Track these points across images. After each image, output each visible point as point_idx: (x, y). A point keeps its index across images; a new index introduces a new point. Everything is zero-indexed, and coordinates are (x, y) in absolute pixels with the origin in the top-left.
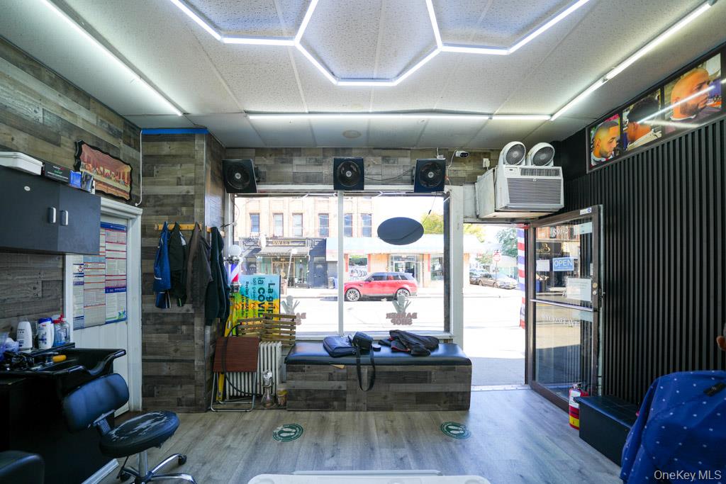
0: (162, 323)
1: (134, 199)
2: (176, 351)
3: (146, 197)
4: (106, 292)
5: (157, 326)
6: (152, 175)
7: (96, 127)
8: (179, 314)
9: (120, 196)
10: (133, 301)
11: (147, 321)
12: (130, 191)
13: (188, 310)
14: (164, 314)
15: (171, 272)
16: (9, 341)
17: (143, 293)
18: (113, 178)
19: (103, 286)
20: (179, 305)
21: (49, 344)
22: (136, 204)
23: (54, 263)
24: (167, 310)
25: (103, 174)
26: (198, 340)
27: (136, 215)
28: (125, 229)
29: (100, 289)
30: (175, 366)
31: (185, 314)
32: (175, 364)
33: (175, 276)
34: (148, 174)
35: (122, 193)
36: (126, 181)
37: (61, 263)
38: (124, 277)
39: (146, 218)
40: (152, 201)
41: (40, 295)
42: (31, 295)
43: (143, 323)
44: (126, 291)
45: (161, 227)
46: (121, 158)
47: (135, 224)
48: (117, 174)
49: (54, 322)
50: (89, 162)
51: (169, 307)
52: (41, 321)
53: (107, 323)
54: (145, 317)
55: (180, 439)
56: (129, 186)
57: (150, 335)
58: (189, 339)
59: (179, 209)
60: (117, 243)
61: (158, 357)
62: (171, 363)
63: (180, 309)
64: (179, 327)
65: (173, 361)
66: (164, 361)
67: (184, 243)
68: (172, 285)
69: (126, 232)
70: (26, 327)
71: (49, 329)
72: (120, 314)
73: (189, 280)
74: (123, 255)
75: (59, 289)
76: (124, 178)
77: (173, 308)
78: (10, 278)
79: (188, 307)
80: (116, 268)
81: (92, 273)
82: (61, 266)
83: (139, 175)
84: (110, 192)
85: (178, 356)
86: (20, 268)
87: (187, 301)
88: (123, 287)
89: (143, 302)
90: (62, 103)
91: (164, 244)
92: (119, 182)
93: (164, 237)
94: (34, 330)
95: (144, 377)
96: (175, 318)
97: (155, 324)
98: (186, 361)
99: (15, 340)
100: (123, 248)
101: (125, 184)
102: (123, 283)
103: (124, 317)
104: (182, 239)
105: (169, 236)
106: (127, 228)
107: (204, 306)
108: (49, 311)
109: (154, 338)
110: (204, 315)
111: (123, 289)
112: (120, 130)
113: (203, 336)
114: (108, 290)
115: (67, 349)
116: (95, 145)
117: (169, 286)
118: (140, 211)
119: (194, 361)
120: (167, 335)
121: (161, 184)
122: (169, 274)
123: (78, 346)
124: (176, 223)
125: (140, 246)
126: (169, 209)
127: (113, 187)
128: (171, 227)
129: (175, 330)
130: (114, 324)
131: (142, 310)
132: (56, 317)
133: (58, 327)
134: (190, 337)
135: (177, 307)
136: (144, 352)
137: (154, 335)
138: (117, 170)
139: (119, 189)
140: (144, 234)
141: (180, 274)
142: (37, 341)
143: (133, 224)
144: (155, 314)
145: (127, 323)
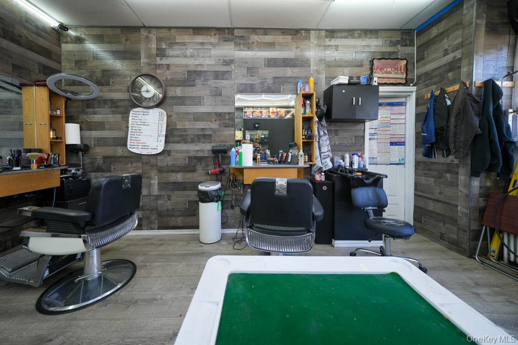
0: (429, 170)
1: (409, 82)
2: (441, 193)
3: (419, 77)
4: (391, 145)
5: (426, 172)
6: (423, 59)
7: (382, 46)
8: (444, 163)
9: (398, 82)
10: (409, 152)
11: (419, 167)
12: (406, 77)
13: (453, 161)
14: (431, 163)
15: (436, 129)
16: (341, 161)
17: (417, 147)
18: (393, 72)
19: (389, 141)
20: (443, 156)
21: (355, 166)
22: (411, 85)
23: (360, 126)
24: (433, 160)
25: (386, 73)
26: (461, 188)
27: (412, 92)
28: (404, 104)
29: (387, 143)
30: (439, 205)
31: (450, 163)
32: (440, 203)
33: (439, 132)
34: (421, 58)
35: (399, 80)
36: (403, 71)
37: (363, 127)
38: (404, 136)
39: (419, 92)
40: (423, 78)
41: (354, 143)
42: (350, 142)
43: (416, 168)
44: (404, 145)
45: (429, 95)
46: (399, 57)
47: (411, 99)
48: (396, 69)
49: (359, 156)
50: (377, 69)
51: (435, 157)
52: (353, 155)
53: (391, 164)
54: (417, 164)
55: (431, 259)
56: (405, 74)
57: (420, 177)
58: (453, 186)
59: (446, 76)
60: (399, 114)
61: (425, 195)
62: (436, 202)
63: (445, 159)
64: (444, 174)
65: (438, 201)
66: (430, 199)
67: (449, 103)
68: (437, 139)
69: (405, 105)
70: (347, 156)
71: (356, 158)
72: (400, 160)
73: (451, 134)
74: (403, 121)
75: (362, 140)
76: (401, 70)
77: (439, 158)
78: (343, 134)
79: (451, 157)
80: (398, 130)
81: (382, 133)
82: (363, 129)
83: (414, 63)
84: (391, 82)
85: (442, 198)
86: (346, 130)
87: (452, 153)
88: (403, 143)
89: (416, 153)
90: (364, 43)
91: (430, 107)
92: (397, 73)
93: (431, 102)
94: (350, 158)
95: (416, 207)
96: (440, 167)
97: (424, 170)
98: (449, 204)
99: (344, 161)
100: (403, 117)
101: (402, 73)
102: (402, 140)
103: (402, 162)
104: (447, 100)
105: (435, 101)
106: (406, 103)
107: (469, 158)
108: (357, 151)
109: (423, 180)
110: (470, 166)
111: (403, 144)
112: (398, 39)
113: (468, 186)
114: (392, 144)
115: (364, 171)
116: (381, 57)
117: (434, 140)
118: (415, 88)
119: (457, 206)
120: (433, 179)
121: (430, 62)
122: (433, 131)
123: (368, 171)
124: (441, 88)
125: (415, 113)
126: (436, 79)
127: (393, 78)
128: (437, 93)
129: (440, 176)
130: (395, 165)
131: (415, 159)
132: (359, 154)
133: (360, 158)
134: (454, 184)
135: (442, 158)
136: (416, 189)
137: (423, 178)
138: (396, 66)
139: (397, 78)
140: (417, 104)
141: (444, 129)
142: (351, 164)
143: (410, 99)
144: (424, 162)
145: (405, 167)
